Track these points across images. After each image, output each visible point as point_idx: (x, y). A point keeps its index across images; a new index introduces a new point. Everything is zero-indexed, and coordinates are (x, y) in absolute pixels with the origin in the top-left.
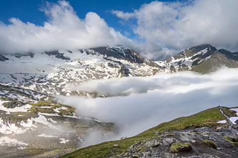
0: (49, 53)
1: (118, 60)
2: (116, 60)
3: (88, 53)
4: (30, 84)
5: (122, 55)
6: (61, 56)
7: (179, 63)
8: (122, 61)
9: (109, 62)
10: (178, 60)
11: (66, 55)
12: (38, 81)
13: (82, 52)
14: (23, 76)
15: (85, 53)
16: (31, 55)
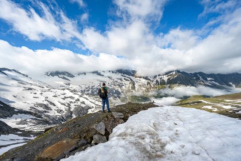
0: (93, 73)
1: (129, 77)
2: (127, 76)
3: (113, 72)
4: (89, 90)
5: (131, 73)
6: (99, 74)
7: (161, 78)
8: (131, 77)
9: (124, 77)
10: (160, 77)
11: (102, 73)
12: (92, 89)
13: (110, 71)
14: (84, 86)
15: (111, 72)
16: (85, 74)
